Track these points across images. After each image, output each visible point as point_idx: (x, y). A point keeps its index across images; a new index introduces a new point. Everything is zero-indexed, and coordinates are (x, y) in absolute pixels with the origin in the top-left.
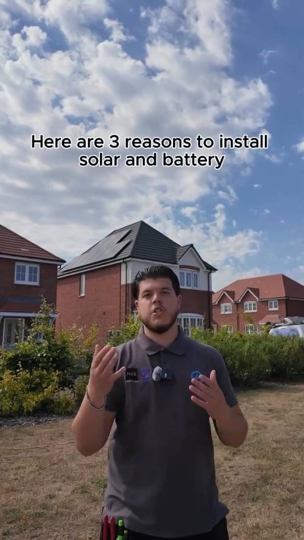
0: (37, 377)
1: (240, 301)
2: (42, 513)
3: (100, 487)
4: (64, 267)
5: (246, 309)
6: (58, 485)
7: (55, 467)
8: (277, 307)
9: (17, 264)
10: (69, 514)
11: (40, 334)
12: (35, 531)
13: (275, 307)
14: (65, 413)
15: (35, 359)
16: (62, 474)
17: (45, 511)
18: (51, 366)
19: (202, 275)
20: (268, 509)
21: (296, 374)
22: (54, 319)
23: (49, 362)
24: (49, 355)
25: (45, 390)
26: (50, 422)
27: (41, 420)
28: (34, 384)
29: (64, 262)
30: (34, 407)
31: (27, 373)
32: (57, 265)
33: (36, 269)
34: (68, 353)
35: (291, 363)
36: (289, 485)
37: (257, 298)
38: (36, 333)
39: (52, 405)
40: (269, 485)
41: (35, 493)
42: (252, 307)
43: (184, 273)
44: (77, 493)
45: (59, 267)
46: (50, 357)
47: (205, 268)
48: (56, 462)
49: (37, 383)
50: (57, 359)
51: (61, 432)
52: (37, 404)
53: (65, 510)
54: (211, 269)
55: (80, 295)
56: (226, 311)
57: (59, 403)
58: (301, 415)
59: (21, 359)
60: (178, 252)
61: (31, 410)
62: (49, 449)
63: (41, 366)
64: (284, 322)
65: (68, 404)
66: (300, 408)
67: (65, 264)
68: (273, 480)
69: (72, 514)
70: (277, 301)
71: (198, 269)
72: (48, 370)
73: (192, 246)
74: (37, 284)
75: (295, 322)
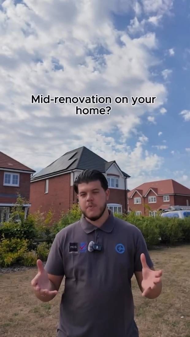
0: (14, 243)
1: (146, 196)
2: (9, 324)
3: (46, 309)
4: (35, 175)
5: (150, 201)
6: (21, 308)
7: (20, 297)
8: (168, 200)
9: (5, 173)
10: (25, 324)
11: (17, 216)
12: (3, 334)
13: (167, 200)
14: (31, 265)
15: (13, 232)
16: (24, 301)
17: (11, 323)
18: (23, 237)
19: (121, 180)
20: (145, 320)
21: (176, 241)
22: (28, 208)
23: (22, 234)
24: (22, 229)
25: (19, 251)
26: (21, 271)
27: (15, 270)
28: (12, 248)
29: (35, 172)
30: (11, 262)
31: (8, 240)
32: (31, 174)
33: (17, 176)
34: (34, 228)
35: (173, 234)
36: (161, 307)
37: (156, 194)
38: (14, 216)
39: (23, 261)
40: (149, 307)
41: (7, 313)
42: (154, 200)
43: (109, 179)
44: (32, 312)
45: (31, 175)
46: (22, 231)
47: (123, 175)
48: (21, 294)
49: (14, 247)
50: (27, 232)
51: (27, 277)
52: (13, 260)
53: (23, 322)
54: (126, 176)
55: (45, 192)
56: (137, 202)
57: (27, 259)
58: (175, 266)
59: (4, 232)
60: (106, 166)
61: (9, 263)
62: (18, 286)
63: (17, 237)
64: (170, 209)
65: (32, 260)
66: (175, 262)
67: (35, 173)
68: (151, 304)
69: (27, 324)
70: (169, 196)
71: (118, 176)
72: (21, 239)
73: (114, 162)
74: (17, 185)
75: (177, 209)
